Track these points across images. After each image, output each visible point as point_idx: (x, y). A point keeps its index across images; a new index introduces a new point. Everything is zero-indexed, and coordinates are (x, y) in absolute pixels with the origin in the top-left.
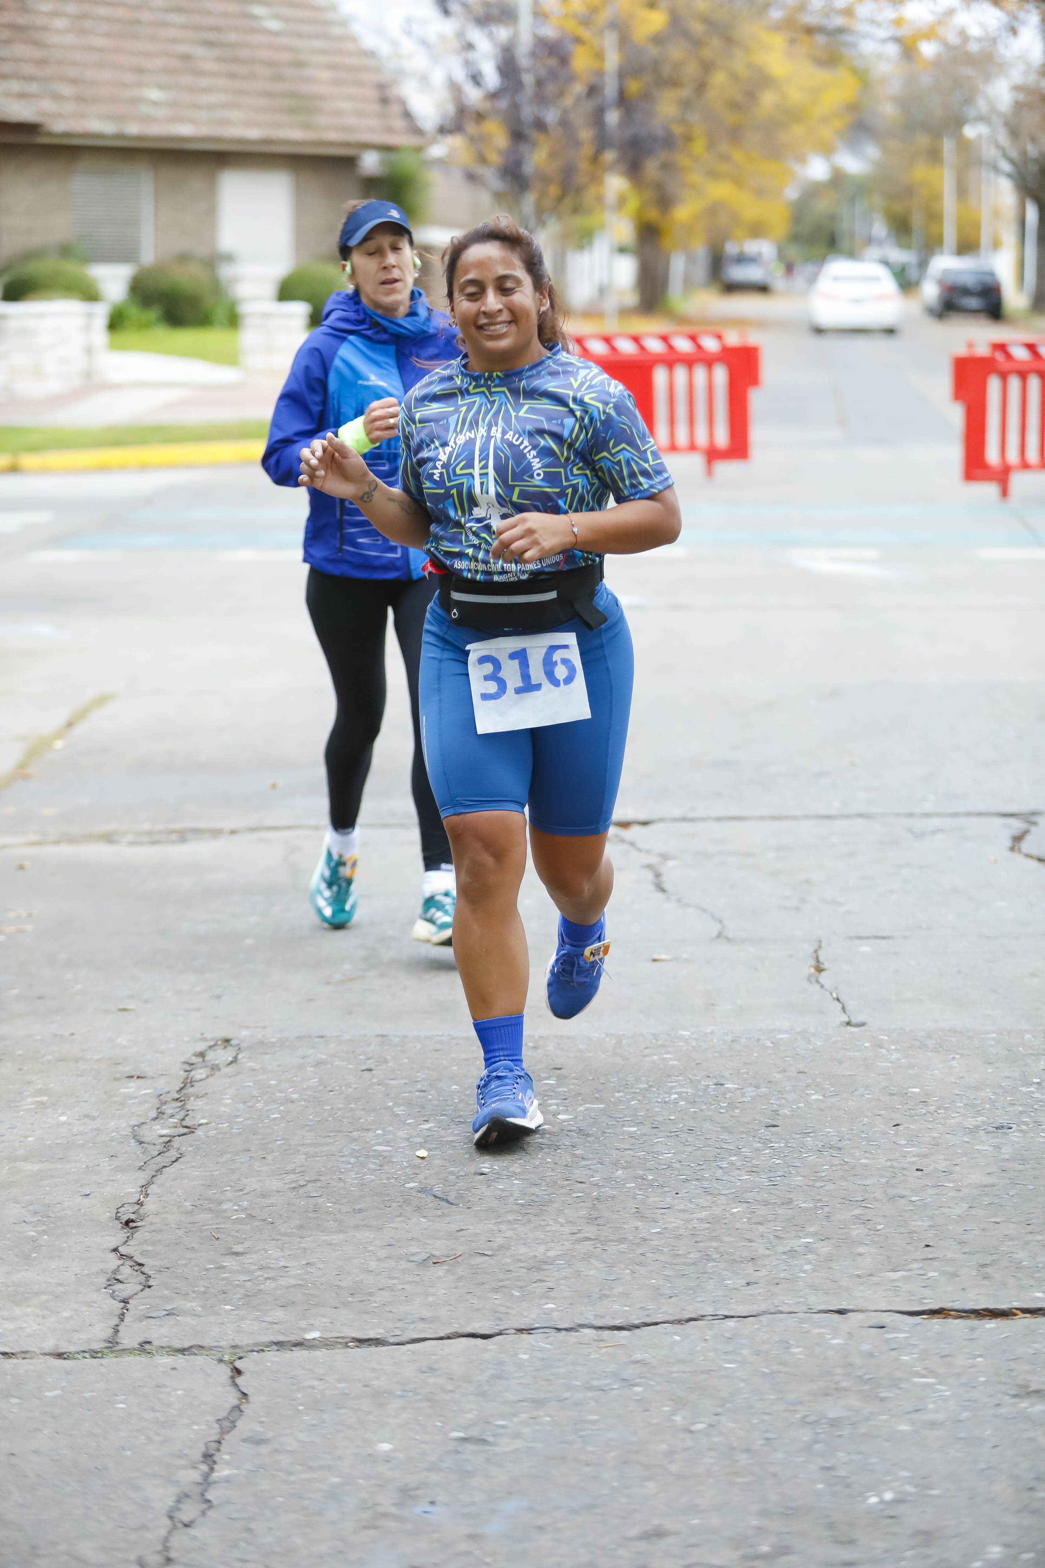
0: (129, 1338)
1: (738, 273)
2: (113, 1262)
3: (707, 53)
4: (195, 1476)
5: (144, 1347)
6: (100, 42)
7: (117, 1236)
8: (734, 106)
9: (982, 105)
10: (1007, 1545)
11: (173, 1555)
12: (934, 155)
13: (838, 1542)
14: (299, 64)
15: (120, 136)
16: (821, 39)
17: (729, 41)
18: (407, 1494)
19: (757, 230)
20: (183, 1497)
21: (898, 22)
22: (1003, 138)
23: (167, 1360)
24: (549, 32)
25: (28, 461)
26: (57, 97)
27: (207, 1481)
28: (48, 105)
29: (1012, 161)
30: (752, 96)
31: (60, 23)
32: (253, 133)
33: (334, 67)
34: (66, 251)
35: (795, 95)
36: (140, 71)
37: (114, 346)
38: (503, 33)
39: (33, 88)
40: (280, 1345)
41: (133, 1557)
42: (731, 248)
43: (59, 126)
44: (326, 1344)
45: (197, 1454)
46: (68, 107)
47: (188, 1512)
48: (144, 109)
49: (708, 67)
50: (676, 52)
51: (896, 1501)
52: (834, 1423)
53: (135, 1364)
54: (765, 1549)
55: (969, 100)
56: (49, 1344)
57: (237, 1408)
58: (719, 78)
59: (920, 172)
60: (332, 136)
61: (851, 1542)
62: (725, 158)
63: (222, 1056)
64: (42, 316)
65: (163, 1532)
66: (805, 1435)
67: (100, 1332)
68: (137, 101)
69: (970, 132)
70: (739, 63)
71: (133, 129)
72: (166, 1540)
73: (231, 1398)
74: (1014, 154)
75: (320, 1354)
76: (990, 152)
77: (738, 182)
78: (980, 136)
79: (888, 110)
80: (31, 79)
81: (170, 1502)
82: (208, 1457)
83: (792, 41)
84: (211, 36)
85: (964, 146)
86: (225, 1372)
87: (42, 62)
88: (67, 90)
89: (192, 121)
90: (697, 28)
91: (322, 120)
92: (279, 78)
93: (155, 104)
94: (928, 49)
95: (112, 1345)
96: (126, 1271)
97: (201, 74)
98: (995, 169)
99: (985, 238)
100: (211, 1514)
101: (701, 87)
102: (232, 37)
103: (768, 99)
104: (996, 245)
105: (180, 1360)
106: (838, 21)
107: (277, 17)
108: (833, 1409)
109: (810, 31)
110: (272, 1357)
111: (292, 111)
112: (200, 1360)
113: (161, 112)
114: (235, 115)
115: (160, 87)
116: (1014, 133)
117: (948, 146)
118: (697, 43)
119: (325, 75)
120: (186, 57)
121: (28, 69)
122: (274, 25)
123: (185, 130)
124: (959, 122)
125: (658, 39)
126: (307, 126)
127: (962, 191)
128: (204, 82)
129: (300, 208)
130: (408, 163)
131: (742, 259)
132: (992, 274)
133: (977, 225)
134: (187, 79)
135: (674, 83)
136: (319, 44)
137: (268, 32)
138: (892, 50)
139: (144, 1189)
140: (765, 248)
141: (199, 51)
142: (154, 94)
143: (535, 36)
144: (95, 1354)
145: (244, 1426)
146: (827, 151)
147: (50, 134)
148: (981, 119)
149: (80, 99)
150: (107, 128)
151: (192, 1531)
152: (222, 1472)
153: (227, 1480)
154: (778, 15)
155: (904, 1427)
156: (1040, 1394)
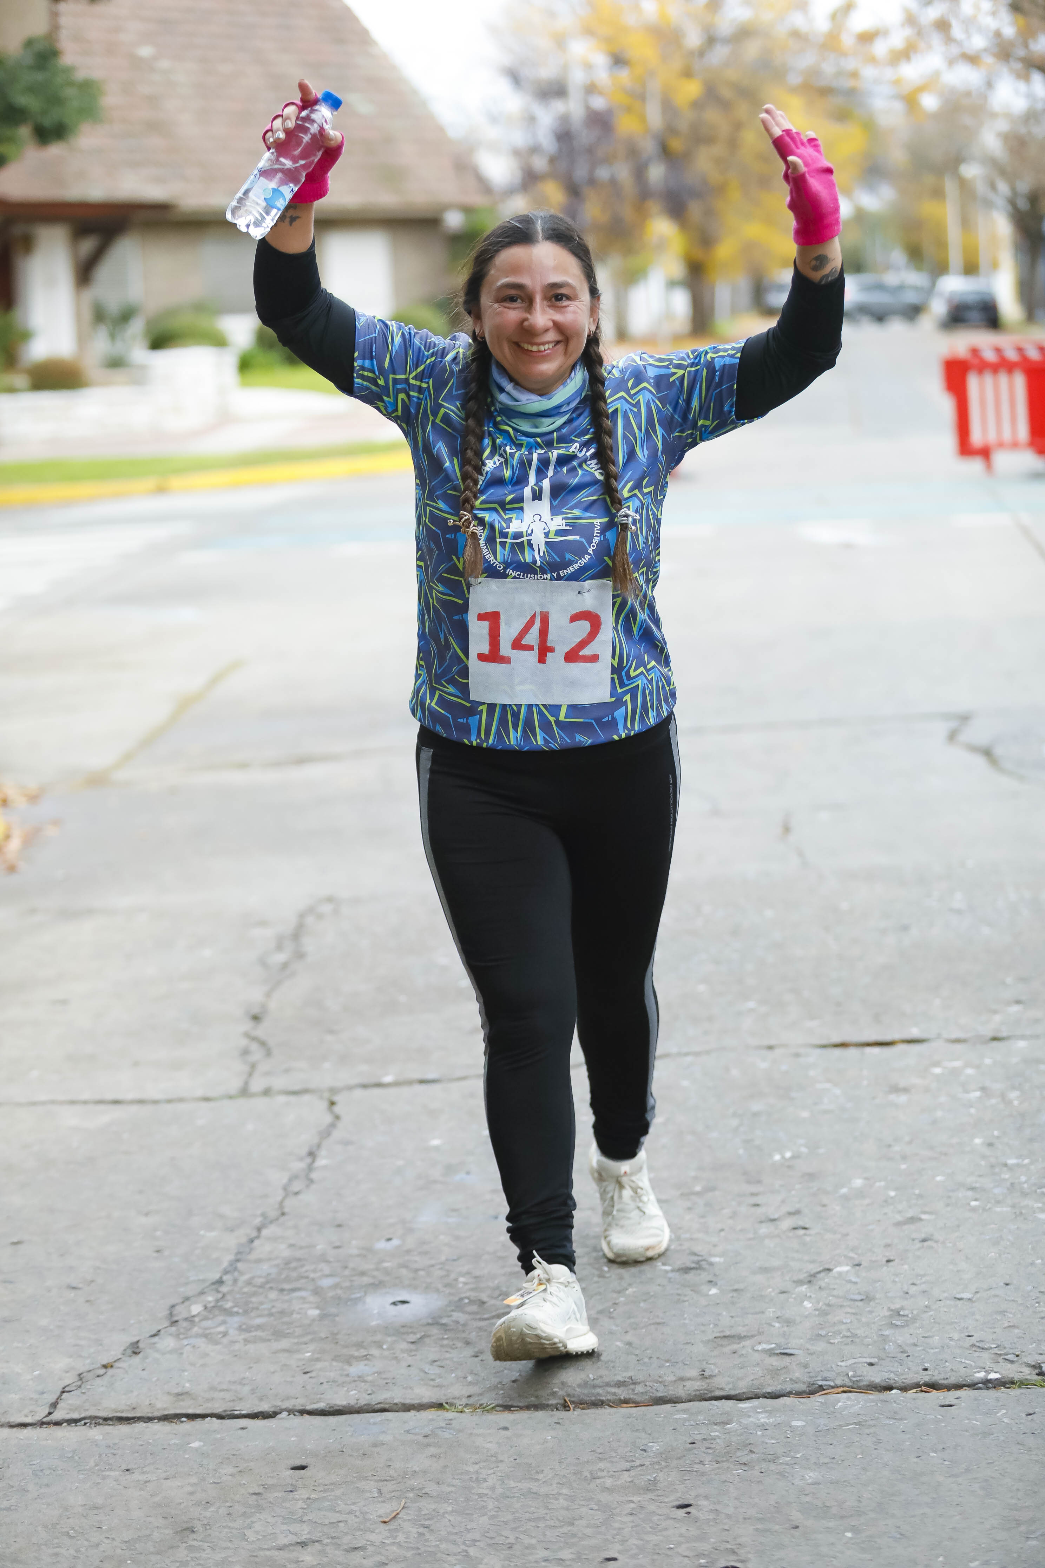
0: (257, 1085)
2: (244, 1042)
3: (737, 114)
4: (302, 1165)
5: (267, 1092)
6: (220, 131)
7: (247, 1026)
10: (866, 1179)
11: (286, 1210)
12: (938, 194)
13: (749, 1182)
14: (388, 141)
17: (755, 104)
18: (450, 1169)
20: (294, 1178)
21: (897, 82)
22: (996, 177)
23: (282, 1099)
24: (598, 103)
25: (176, 482)
27: (310, 1168)
28: (177, 185)
29: (1006, 198)
31: (186, 117)
32: (353, 201)
33: (418, 142)
34: (200, 307)
37: (244, 384)
38: (559, 107)
39: (166, 172)
40: (365, 1086)
41: (259, 1212)
43: (189, 204)
44: (396, 1084)
45: (304, 1151)
46: (194, 187)
47: (296, 1186)
49: (738, 126)
50: (712, 116)
51: (793, 1157)
52: (756, 1115)
53: (261, 1103)
54: (698, 1188)
55: (965, 144)
56: (199, 1093)
57: (333, 1126)
59: (928, 208)
60: (418, 199)
61: (759, 1182)
62: (757, 203)
63: (326, 908)
64: (181, 362)
65: (279, 1198)
66: (735, 1122)
67: (235, 1085)
69: (966, 171)
72: (281, 1203)
73: (328, 1119)
75: (392, 1091)
76: (985, 190)
78: (974, 175)
79: (898, 155)
80: (165, 165)
81: (285, 1181)
82: (312, 1154)
83: (810, 102)
85: (964, 185)
86: (324, 1105)
87: (172, 151)
88: (196, 173)
90: (726, 93)
91: (409, 186)
92: (372, 153)
94: (930, 102)
95: (244, 1092)
96: (254, 1047)
98: (993, 205)
99: (984, 262)
100: (313, 1187)
101: (733, 143)
104: (994, 266)
105: (292, 1099)
106: (849, 83)
107: (368, 102)
108: (757, 1106)
109: (825, 92)
110: (359, 1093)
111: (385, 180)
112: (306, 1098)
117: (950, 187)
118: (728, 107)
119: (412, 148)
122: (365, 108)
124: (957, 163)
125: (696, 105)
126: (399, 193)
127: (966, 223)
129: (396, 263)
130: (485, 220)
135: (710, 141)
136: (404, 123)
137: (361, 115)
138: (898, 106)
139: (268, 995)
143: (588, 108)
144: (231, 1097)
145: (337, 1134)
148: (976, 159)
149: (204, 179)
151: (301, 1197)
152: (321, 1162)
153: (325, 1167)
154: (794, 79)
155: (805, 1114)
156: (906, 1090)
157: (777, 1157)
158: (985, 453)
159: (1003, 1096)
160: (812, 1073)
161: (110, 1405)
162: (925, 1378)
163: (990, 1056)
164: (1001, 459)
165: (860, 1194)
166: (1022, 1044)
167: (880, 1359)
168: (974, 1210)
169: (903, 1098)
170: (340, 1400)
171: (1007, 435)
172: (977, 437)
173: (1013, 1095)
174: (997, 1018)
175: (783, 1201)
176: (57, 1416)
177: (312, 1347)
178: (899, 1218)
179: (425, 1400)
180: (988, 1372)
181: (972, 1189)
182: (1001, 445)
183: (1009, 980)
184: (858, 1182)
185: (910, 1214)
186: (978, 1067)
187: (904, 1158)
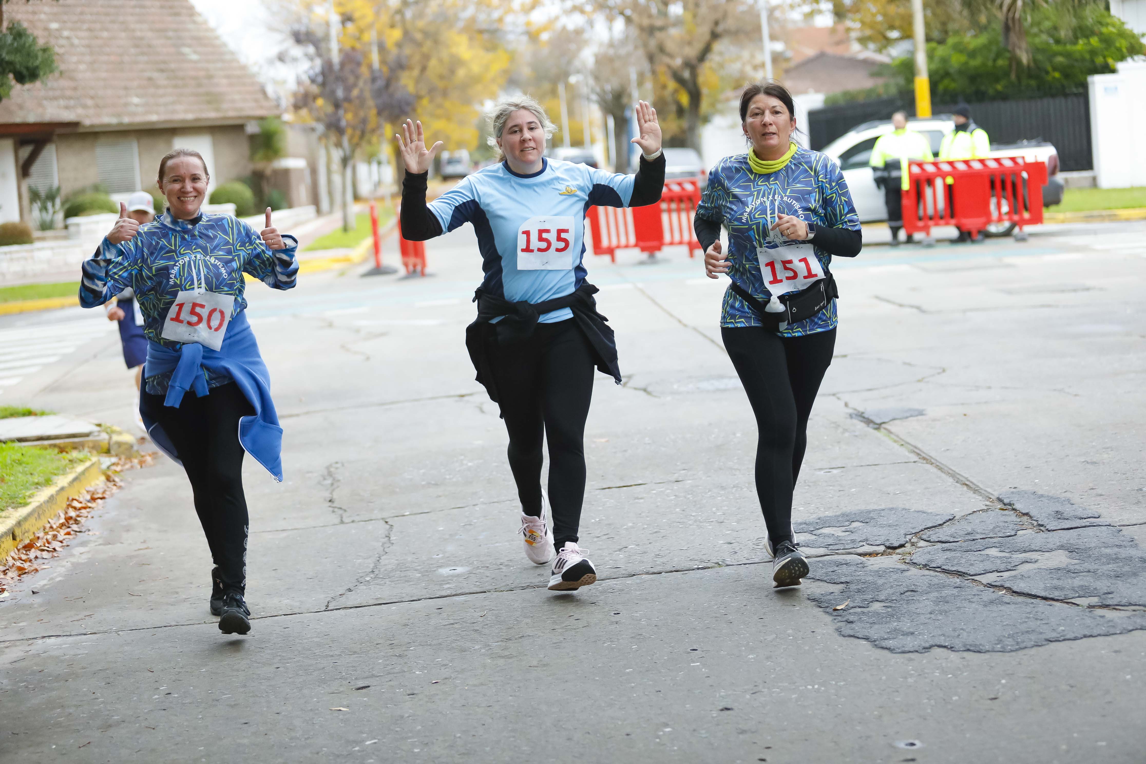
0: (346, 520)
1: (450, 170)
2: (331, 508)
3: (425, 49)
4: (385, 540)
5: (352, 522)
6: (104, 75)
7: (328, 504)
8: (441, 77)
9: (577, 63)
10: (633, 523)
11: (387, 552)
14: (210, 77)
15: (121, 124)
16: (486, 36)
17: (436, 42)
18: (452, 535)
19: (460, 145)
20: (384, 544)
21: (528, 24)
22: (591, 82)
23: (361, 523)
26: (85, 107)
27: (389, 541)
28: (80, 111)
29: (598, 94)
30: (452, 71)
31: (82, 67)
32: (190, 116)
33: (228, 77)
34: (96, 188)
35: (476, 68)
36: (126, 88)
39: (72, 103)
40: (397, 517)
41: (376, 553)
42: (445, 155)
43: (87, 122)
44: (412, 514)
45: (383, 536)
46: (91, 112)
47: (387, 546)
48: (133, 109)
49: (426, 57)
50: (407, 51)
51: (600, 520)
53: (352, 525)
55: (569, 62)
56: (322, 525)
57: (391, 528)
58: (433, 63)
60: (231, 114)
61: (588, 528)
62: (440, 106)
63: (338, 465)
64: (97, 222)
65: (382, 549)
67: (337, 521)
68: (126, 105)
69: (573, 79)
70: (444, 54)
71: (126, 120)
73: (388, 526)
74: (598, 89)
75: (411, 517)
76: (585, 90)
77: (448, 118)
78: (578, 82)
79: (526, 72)
80: (70, 98)
81: (381, 545)
82: (387, 536)
83: (471, 39)
84: (162, 66)
85: (569, 87)
86: (383, 523)
87: (75, 89)
88: (90, 102)
89: (157, 113)
90: (419, 36)
91: (225, 106)
92: (199, 85)
93: (136, 105)
94: (545, 36)
95: (343, 523)
96: (336, 509)
97: (158, 87)
98: (588, 99)
99: (587, 138)
100: (395, 545)
101: (424, 69)
102: (173, 66)
103: (461, 73)
104: (593, 141)
105: (368, 522)
106: (495, 26)
107: (195, 52)
109: (481, 32)
111: (209, 102)
112: (374, 522)
113: (140, 109)
114: (179, 107)
115: (137, 96)
116: (597, 78)
117: (561, 89)
118: (419, 45)
119: (224, 81)
120: (150, 79)
121: (69, 93)
122: (194, 57)
123: (154, 118)
124: (566, 75)
125: (399, 45)
126: (217, 110)
127: (571, 113)
128: (161, 91)
129: (217, 154)
130: (273, 125)
131: (450, 162)
132: (592, 157)
133: (581, 132)
134: (152, 91)
135: (409, 68)
136: (219, 65)
137: (191, 61)
138: (525, 38)
139: (331, 493)
140: (464, 154)
141: (155, 75)
142: (136, 100)
144: (338, 525)
145: (395, 530)
146: (493, 96)
147: (84, 127)
148: (578, 72)
149: (97, 106)
150: (114, 121)
151: (391, 548)
152: (393, 538)
153: (396, 539)
154: (461, 24)
155: (600, 508)
156: (641, 498)
157: (593, 521)
158: (610, 251)
159: (685, 497)
160: (599, 496)
161: (350, 604)
162: (674, 569)
163: (676, 486)
164: (619, 254)
165: (632, 527)
166: (690, 482)
167: (655, 566)
168: (681, 528)
169: (642, 501)
170: (444, 593)
171: (623, 241)
172: (605, 243)
173: (689, 496)
174: (676, 475)
175: (601, 532)
176: (329, 608)
177: (424, 583)
178: (651, 532)
179: (478, 591)
180: (698, 566)
181: (679, 522)
182: (618, 247)
183: (678, 464)
184: (630, 524)
185: (655, 531)
186: (672, 490)
187: (647, 517)
